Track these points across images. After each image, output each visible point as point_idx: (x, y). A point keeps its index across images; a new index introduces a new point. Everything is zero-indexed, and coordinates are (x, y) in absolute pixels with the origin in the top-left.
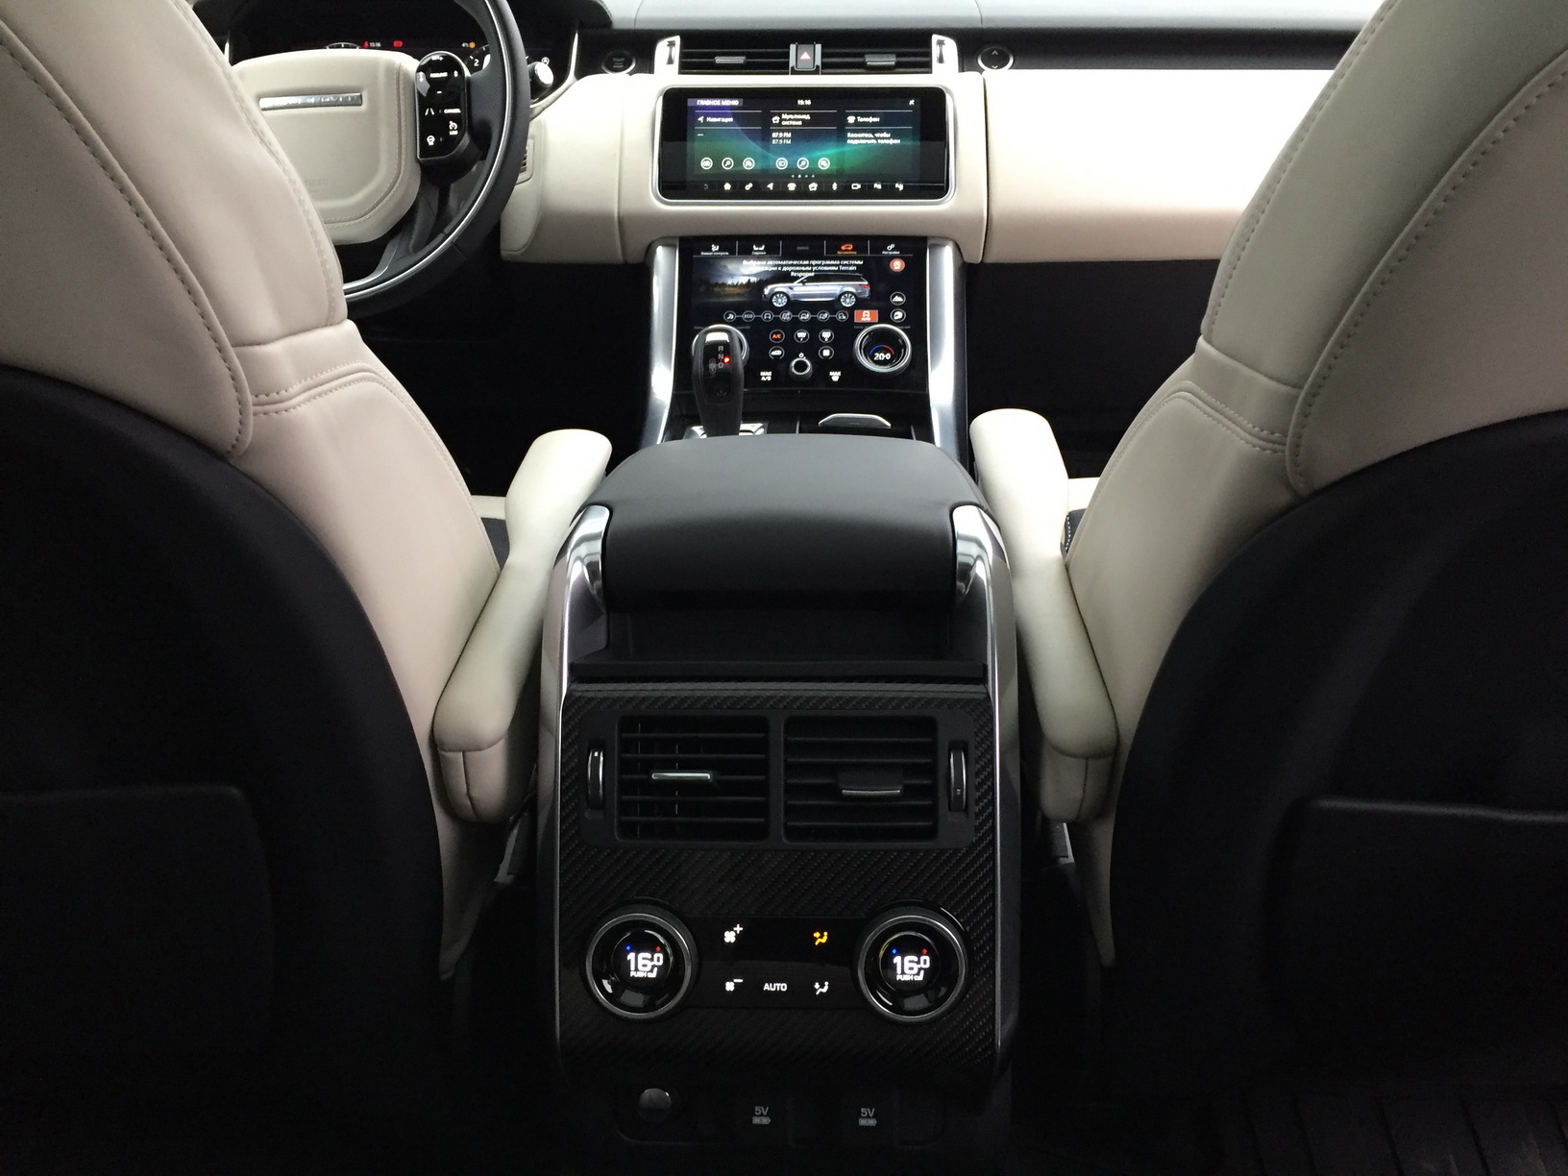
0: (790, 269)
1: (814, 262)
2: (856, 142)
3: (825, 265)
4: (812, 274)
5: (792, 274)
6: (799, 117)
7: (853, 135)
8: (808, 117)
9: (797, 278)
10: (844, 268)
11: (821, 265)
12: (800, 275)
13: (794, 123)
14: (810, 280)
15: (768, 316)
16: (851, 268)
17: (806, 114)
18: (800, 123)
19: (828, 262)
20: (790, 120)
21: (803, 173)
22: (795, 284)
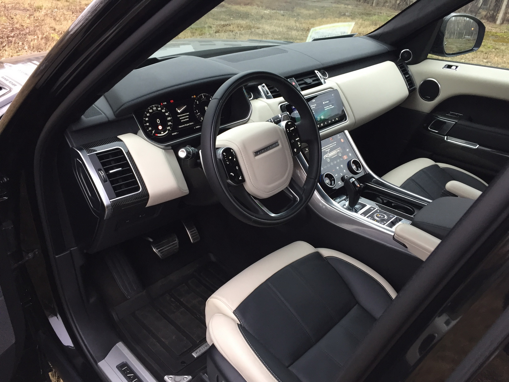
0: (325, 149)
1: (328, 146)
2: (326, 109)
3: (331, 146)
4: (329, 149)
5: (326, 151)
6: (314, 105)
7: (326, 107)
8: (316, 105)
9: (327, 152)
10: (334, 145)
11: (329, 146)
12: (327, 150)
13: (314, 107)
14: (330, 151)
15: (329, 165)
16: (335, 145)
17: (315, 104)
18: (315, 107)
19: (330, 145)
20: (313, 107)
21: (319, 121)
22: (328, 154)
